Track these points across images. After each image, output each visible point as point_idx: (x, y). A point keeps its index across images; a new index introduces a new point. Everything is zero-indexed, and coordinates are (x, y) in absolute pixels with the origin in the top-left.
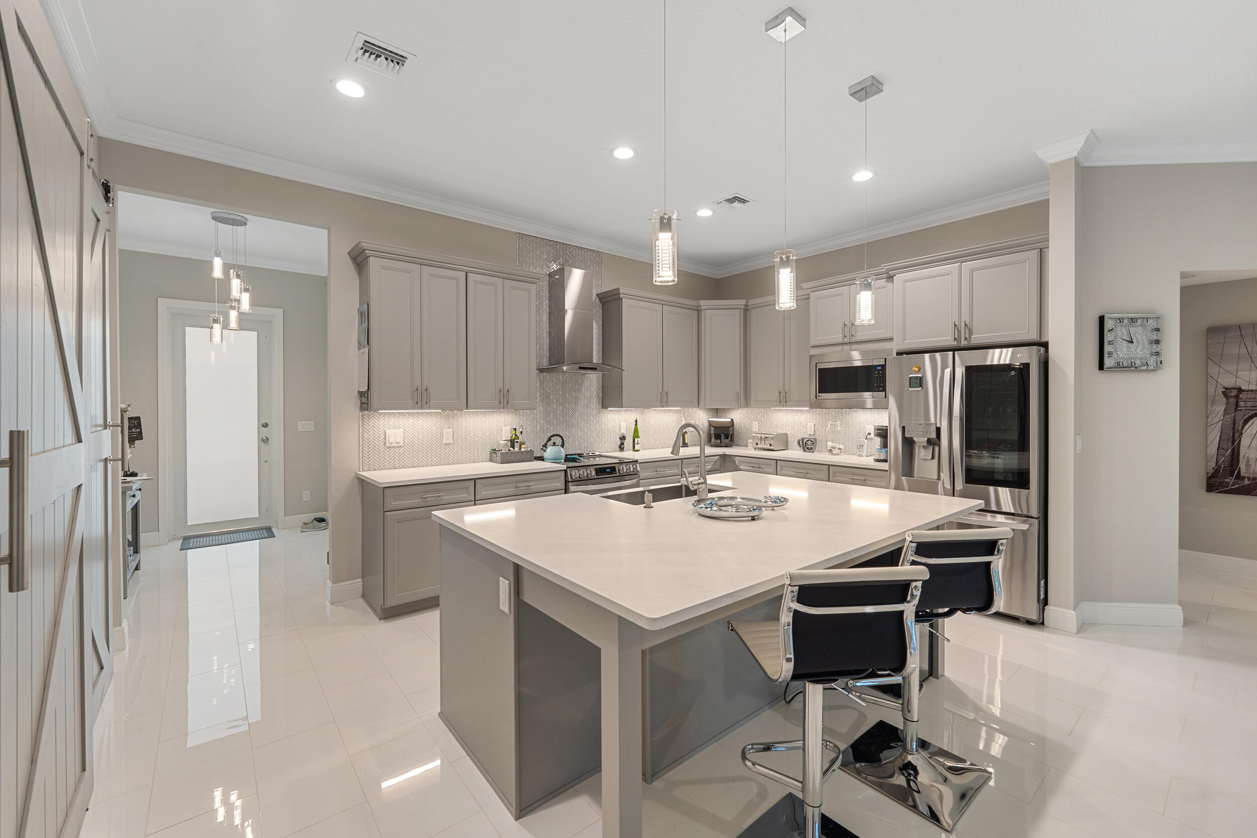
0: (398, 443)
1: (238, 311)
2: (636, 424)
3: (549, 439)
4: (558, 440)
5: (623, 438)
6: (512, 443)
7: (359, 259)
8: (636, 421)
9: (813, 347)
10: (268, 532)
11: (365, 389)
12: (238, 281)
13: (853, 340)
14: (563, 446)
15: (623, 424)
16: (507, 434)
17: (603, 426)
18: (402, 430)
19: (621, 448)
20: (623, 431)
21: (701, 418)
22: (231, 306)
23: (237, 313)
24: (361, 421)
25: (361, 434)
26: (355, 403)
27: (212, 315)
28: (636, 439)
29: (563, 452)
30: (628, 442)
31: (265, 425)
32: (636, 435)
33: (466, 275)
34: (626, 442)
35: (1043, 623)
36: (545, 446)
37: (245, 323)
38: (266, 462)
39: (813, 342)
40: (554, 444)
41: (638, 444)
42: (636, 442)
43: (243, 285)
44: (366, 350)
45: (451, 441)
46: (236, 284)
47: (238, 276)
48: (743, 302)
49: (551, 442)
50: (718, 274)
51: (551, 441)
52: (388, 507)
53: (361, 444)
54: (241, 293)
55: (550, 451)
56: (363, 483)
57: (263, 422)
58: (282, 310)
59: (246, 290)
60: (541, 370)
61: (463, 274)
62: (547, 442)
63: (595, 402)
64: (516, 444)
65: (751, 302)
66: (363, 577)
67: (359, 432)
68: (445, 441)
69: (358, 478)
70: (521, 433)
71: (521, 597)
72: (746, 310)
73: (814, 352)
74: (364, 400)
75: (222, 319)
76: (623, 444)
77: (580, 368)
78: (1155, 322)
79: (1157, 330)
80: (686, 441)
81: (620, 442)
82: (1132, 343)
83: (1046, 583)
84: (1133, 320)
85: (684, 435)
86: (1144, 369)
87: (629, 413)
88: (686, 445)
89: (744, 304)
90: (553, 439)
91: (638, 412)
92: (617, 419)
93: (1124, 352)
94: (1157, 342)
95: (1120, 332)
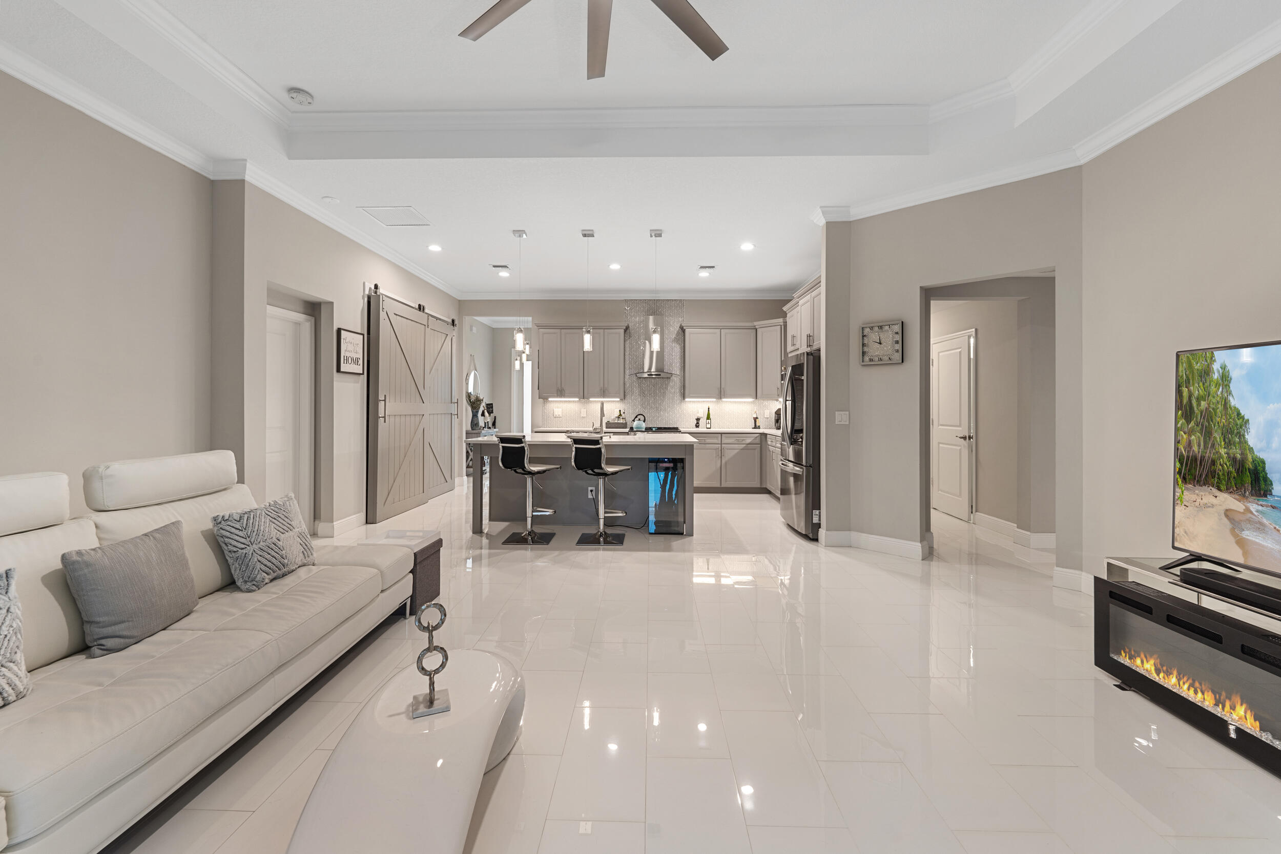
0: (559, 415)
2: (709, 411)
3: (636, 417)
4: (642, 418)
5: (698, 419)
6: (618, 418)
8: (709, 409)
14: (644, 421)
15: (700, 411)
16: (617, 414)
17: (684, 411)
19: (697, 426)
20: (699, 415)
24: (543, 404)
25: (543, 411)
28: (708, 421)
29: (644, 425)
30: (702, 422)
32: (708, 418)
35: (816, 539)
36: (634, 421)
40: (639, 419)
41: (710, 424)
42: (708, 423)
44: (538, 371)
45: (585, 416)
49: (637, 419)
50: (793, 296)
53: (543, 415)
55: (637, 424)
63: (678, 396)
64: (620, 419)
68: (582, 416)
70: (624, 413)
76: (698, 423)
77: (660, 375)
78: (897, 328)
79: (897, 333)
80: (757, 425)
81: (696, 423)
82: (880, 343)
83: (820, 513)
84: (881, 327)
85: (755, 419)
86: (891, 363)
87: (704, 401)
88: (759, 427)
89: (782, 321)
90: (639, 417)
91: (710, 401)
92: (695, 407)
93: (874, 350)
94: (897, 342)
95: (873, 336)
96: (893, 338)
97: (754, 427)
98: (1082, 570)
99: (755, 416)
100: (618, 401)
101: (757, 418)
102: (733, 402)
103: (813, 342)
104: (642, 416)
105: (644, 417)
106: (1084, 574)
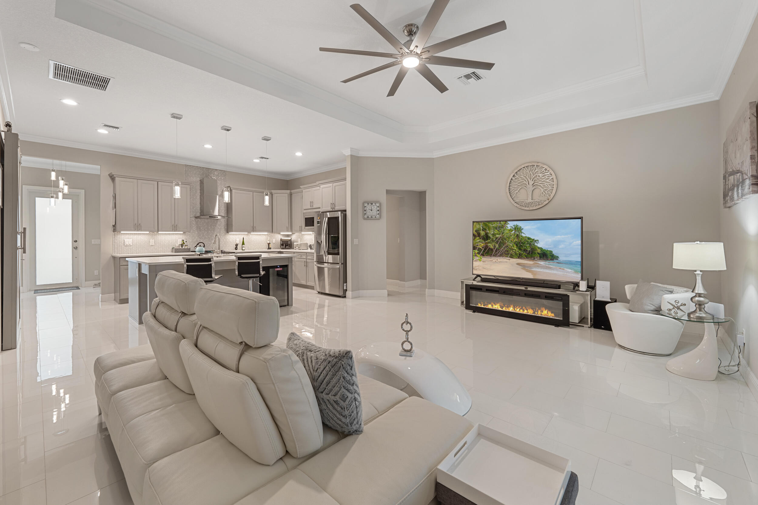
0: (130, 244)
1: (62, 193)
2: (243, 239)
3: (198, 244)
5: (237, 245)
6: (182, 245)
7: (113, 177)
8: (243, 238)
9: (304, 210)
10: (78, 288)
11: (114, 224)
12: (63, 181)
13: (313, 207)
14: (204, 247)
15: (238, 240)
16: (180, 242)
17: (228, 240)
18: (131, 240)
19: (236, 249)
20: (238, 242)
21: (278, 238)
22: (59, 191)
23: (62, 194)
24: (114, 236)
25: (114, 241)
26: (111, 229)
27: (51, 195)
28: (243, 245)
29: (204, 249)
30: (239, 247)
31: (76, 241)
32: (243, 244)
33: (158, 183)
34: (238, 247)
35: (345, 297)
37: (65, 197)
38: (76, 258)
39: (304, 208)
40: (200, 246)
41: (244, 247)
42: (243, 246)
43: (65, 182)
44: (115, 210)
45: (154, 244)
46: (61, 183)
47: (63, 179)
48: (289, 191)
50: (288, 178)
51: (198, 245)
52: (121, 264)
53: (114, 244)
54: (64, 186)
55: (198, 249)
56: (114, 258)
57: (75, 240)
58: (84, 190)
59: (66, 185)
60: (196, 218)
61: (157, 182)
62: (197, 245)
63: (223, 231)
64: (183, 246)
65: (292, 191)
66: (114, 293)
67: (113, 240)
68: (151, 244)
69: (113, 256)
70: (186, 242)
71: (141, 272)
72: (291, 194)
73: (305, 211)
74: (114, 228)
75: (55, 196)
76: (237, 247)
77: (210, 217)
78: (378, 205)
79: (378, 207)
80: (270, 247)
81: (235, 247)
82: (372, 210)
83: (347, 284)
84: (372, 204)
85: (269, 244)
86: (376, 219)
87: (239, 234)
88: (270, 249)
89: (289, 192)
90: (200, 244)
91: (243, 234)
92: (235, 238)
93: (369, 213)
94: (378, 210)
95: (368, 207)
96: (377, 208)
97: (268, 248)
98: (434, 289)
99: (269, 242)
100: (182, 234)
101: (270, 243)
102: (256, 234)
103: (335, 207)
104: (202, 243)
105: (204, 244)
106: (435, 290)
